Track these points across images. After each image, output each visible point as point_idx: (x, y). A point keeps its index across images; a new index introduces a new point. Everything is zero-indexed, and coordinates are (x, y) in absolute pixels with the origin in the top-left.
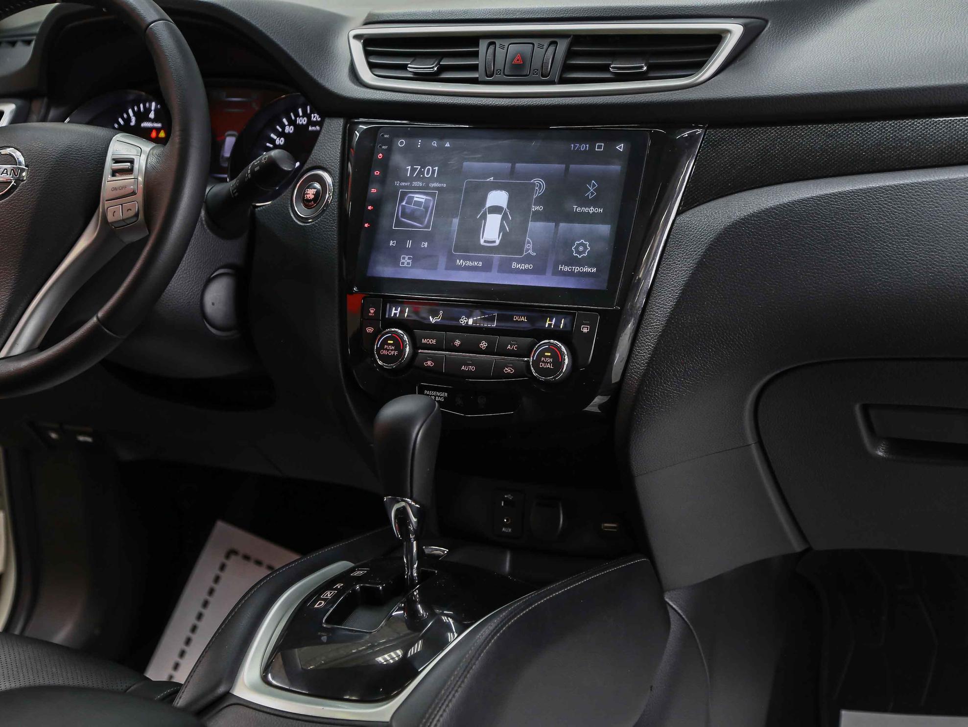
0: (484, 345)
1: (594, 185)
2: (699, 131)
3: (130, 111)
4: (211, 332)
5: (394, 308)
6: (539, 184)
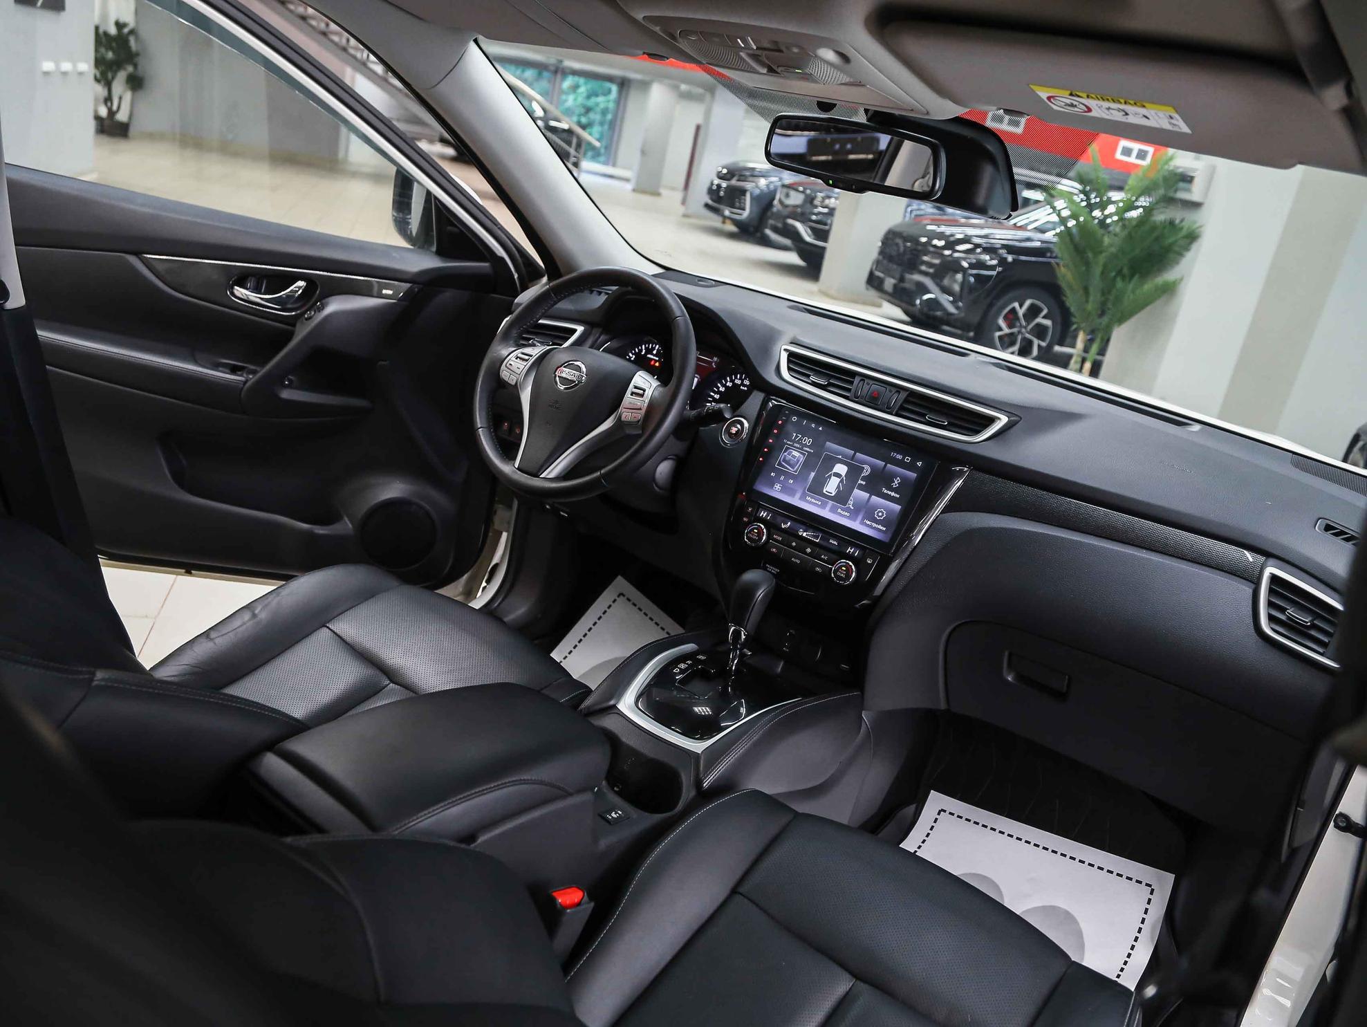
0: (809, 550)
1: (898, 480)
2: (966, 469)
3: (643, 346)
4: (655, 489)
5: (763, 512)
6: (867, 470)
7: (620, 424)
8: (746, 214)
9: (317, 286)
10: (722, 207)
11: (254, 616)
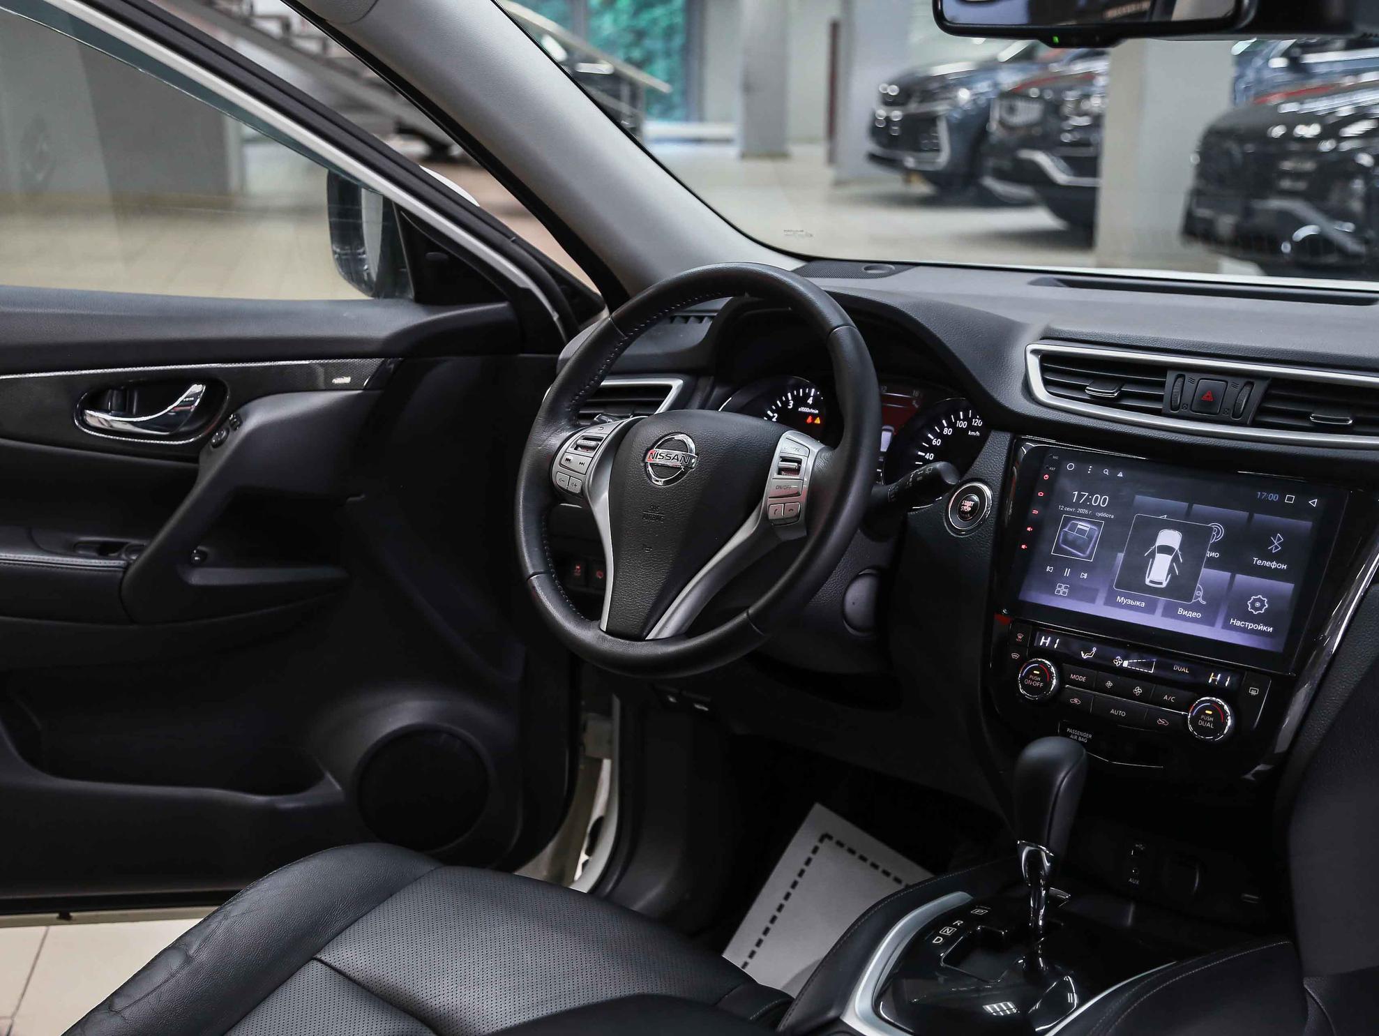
0: (1138, 690)
1: (1279, 539)
3: (789, 395)
4: (849, 632)
5: (1043, 637)
6: (1218, 532)
7: (767, 527)
8: (943, 158)
9: (226, 389)
10: (897, 154)
11: (188, 960)
